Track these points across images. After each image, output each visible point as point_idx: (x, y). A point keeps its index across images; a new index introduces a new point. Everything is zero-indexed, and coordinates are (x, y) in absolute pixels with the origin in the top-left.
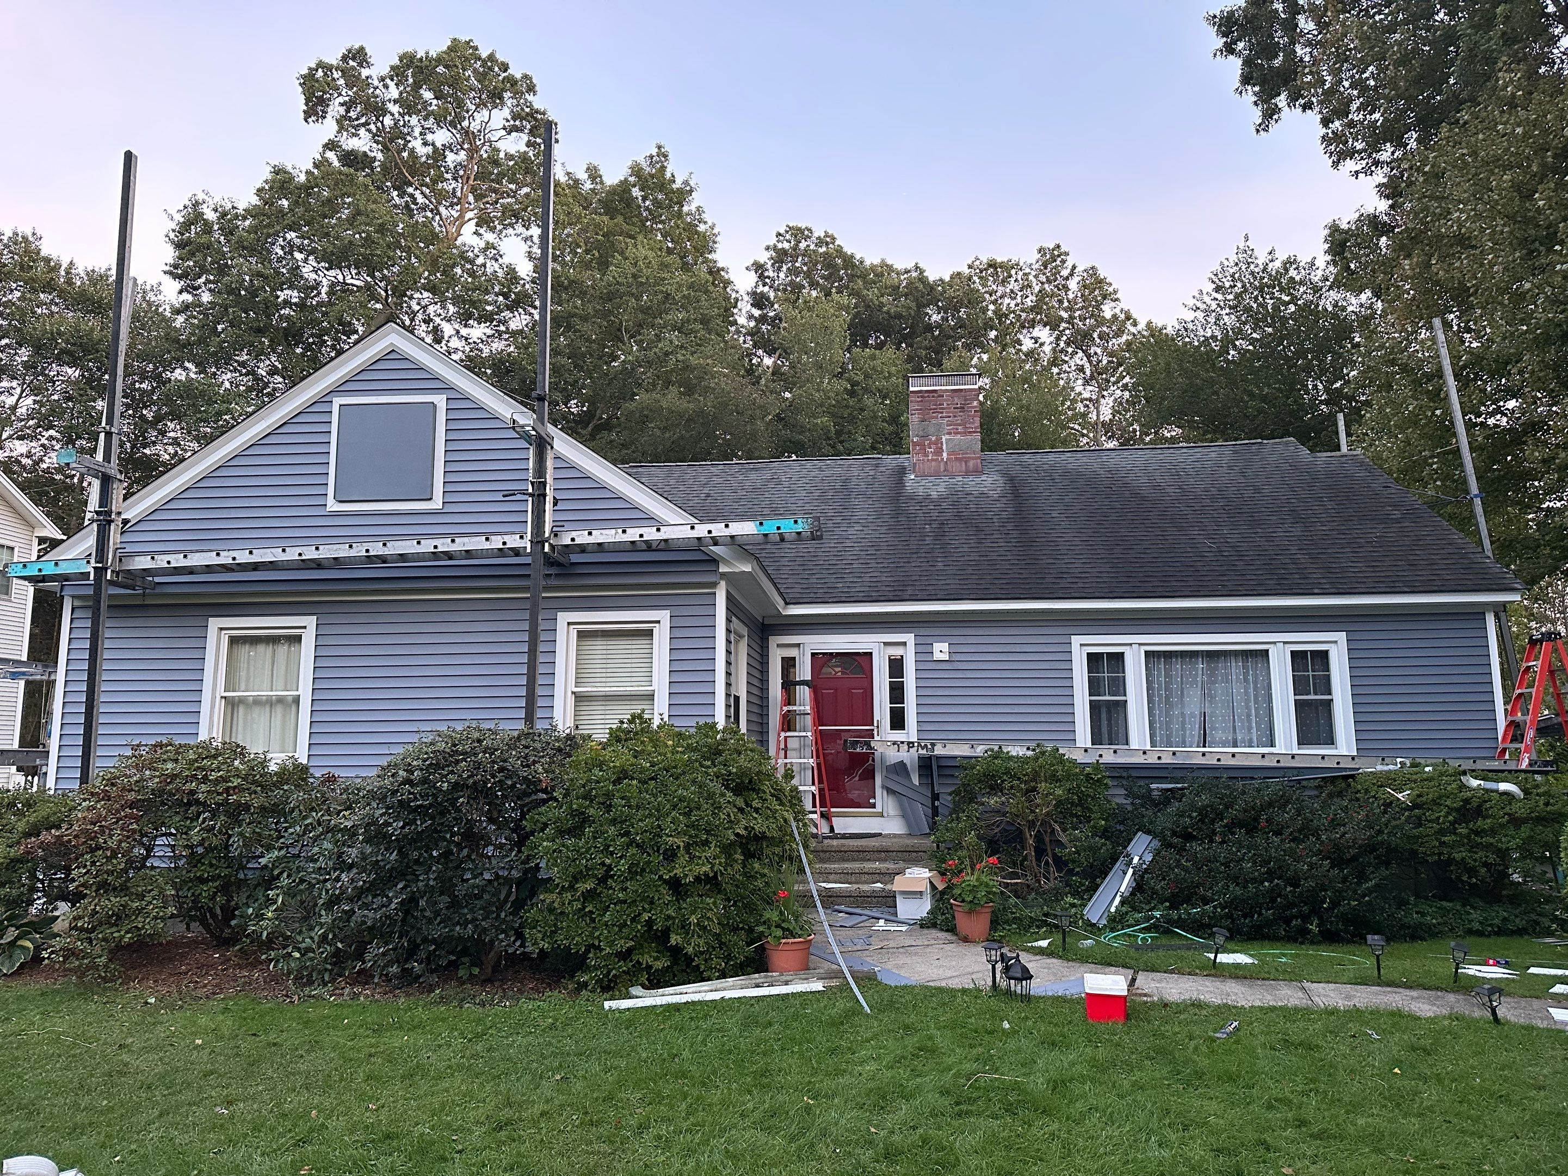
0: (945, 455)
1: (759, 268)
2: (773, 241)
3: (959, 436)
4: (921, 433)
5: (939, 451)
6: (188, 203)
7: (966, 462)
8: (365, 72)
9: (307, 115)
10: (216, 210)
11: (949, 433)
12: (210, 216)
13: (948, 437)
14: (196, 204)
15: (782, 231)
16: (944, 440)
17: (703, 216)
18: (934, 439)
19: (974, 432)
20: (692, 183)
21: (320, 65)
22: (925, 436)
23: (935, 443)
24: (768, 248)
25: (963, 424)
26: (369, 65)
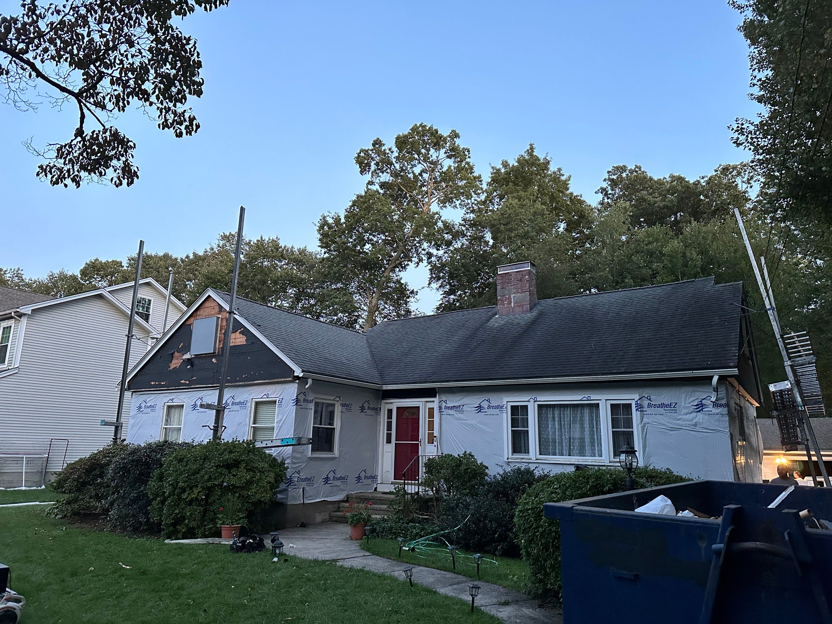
0: (512, 304)
1: (603, 190)
2: (606, 176)
3: (519, 294)
4: (501, 295)
5: (510, 303)
6: (321, 218)
7: (522, 307)
8: (383, 148)
9: (362, 172)
10: (333, 218)
11: (514, 293)
12: (330, 221)
13: (514, 295)
14: (324, 218)
15: (610, 170)
16: (512, 297)
17: (561, 172)
18: (507, 297)
19: (527, 291)
20: (548, 158)
21: (362, 150)
22: (504, 296)
23: (508, 299)
24: (605, 180)
25: (521, 288)
26: (384, 145)
